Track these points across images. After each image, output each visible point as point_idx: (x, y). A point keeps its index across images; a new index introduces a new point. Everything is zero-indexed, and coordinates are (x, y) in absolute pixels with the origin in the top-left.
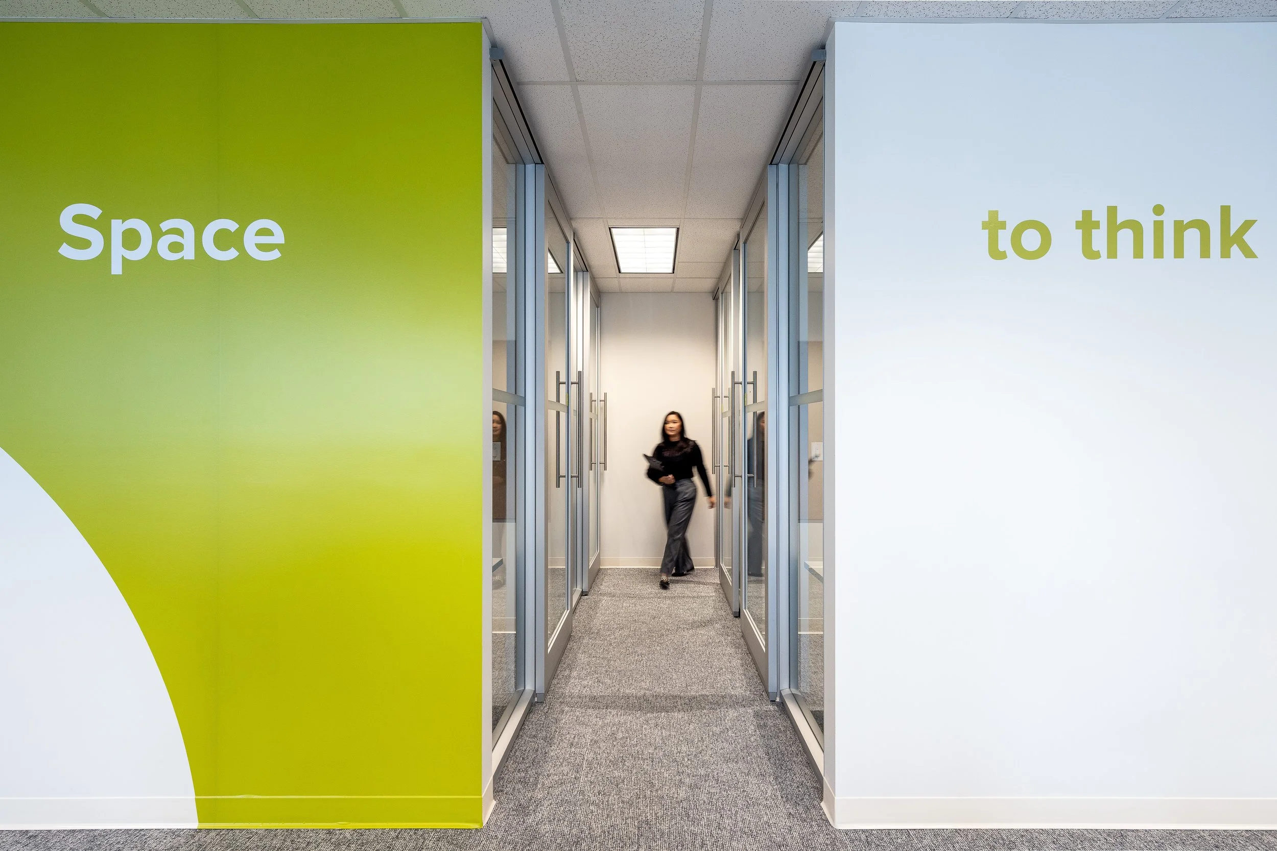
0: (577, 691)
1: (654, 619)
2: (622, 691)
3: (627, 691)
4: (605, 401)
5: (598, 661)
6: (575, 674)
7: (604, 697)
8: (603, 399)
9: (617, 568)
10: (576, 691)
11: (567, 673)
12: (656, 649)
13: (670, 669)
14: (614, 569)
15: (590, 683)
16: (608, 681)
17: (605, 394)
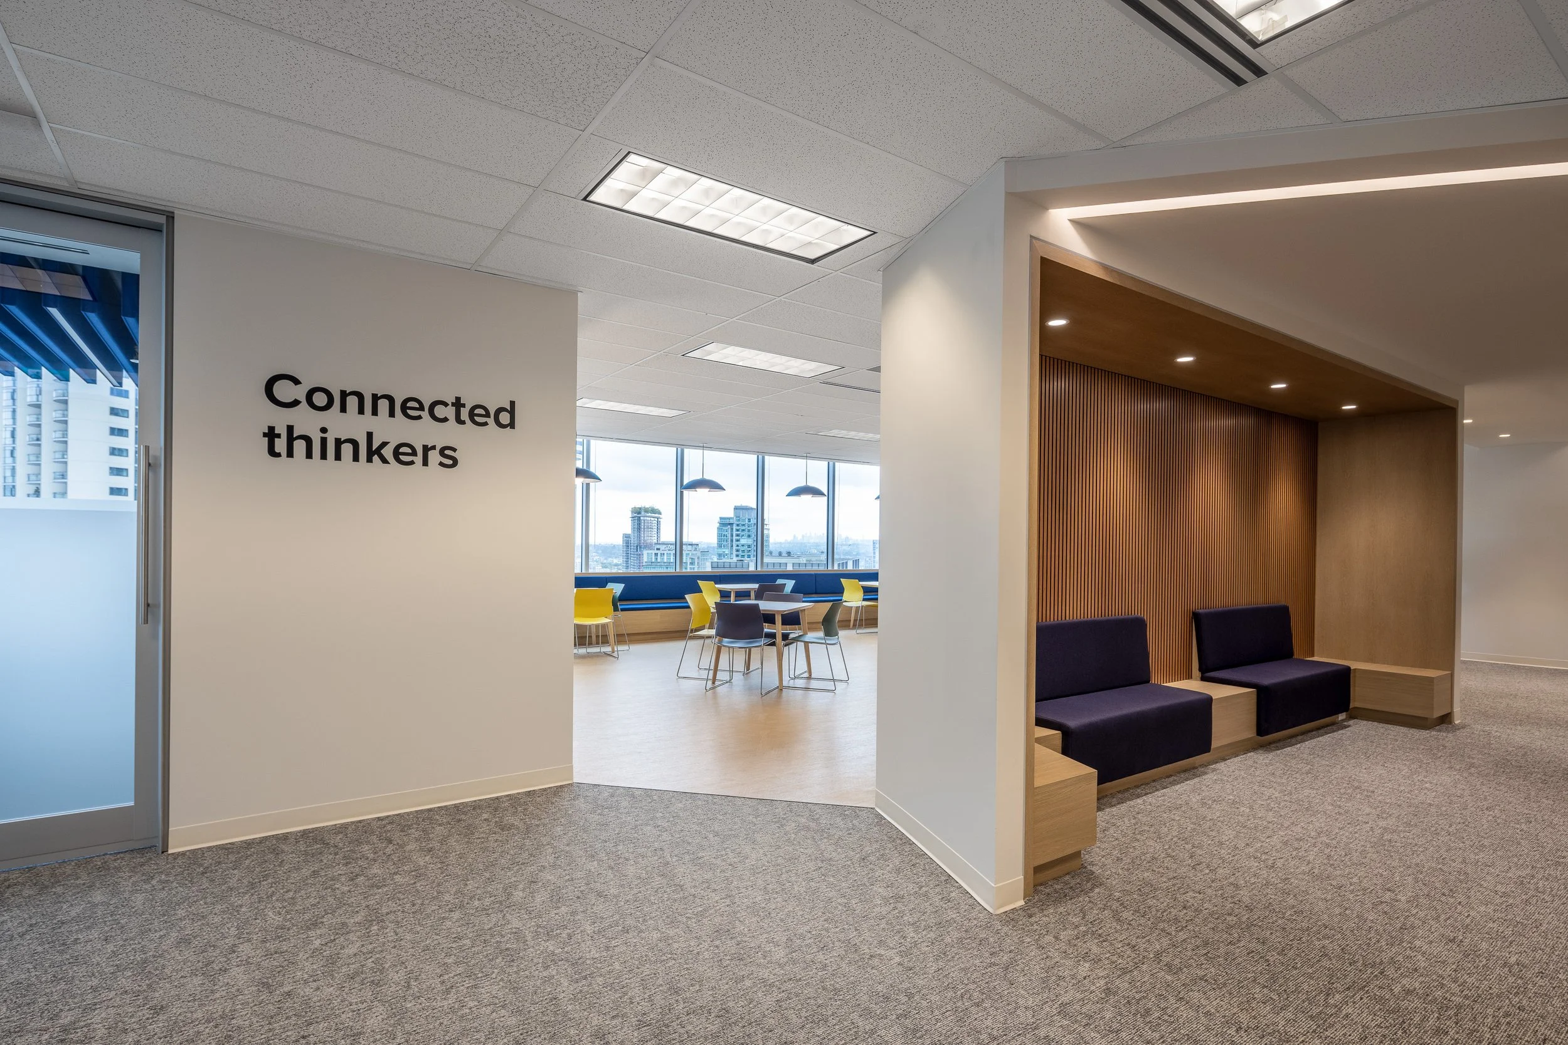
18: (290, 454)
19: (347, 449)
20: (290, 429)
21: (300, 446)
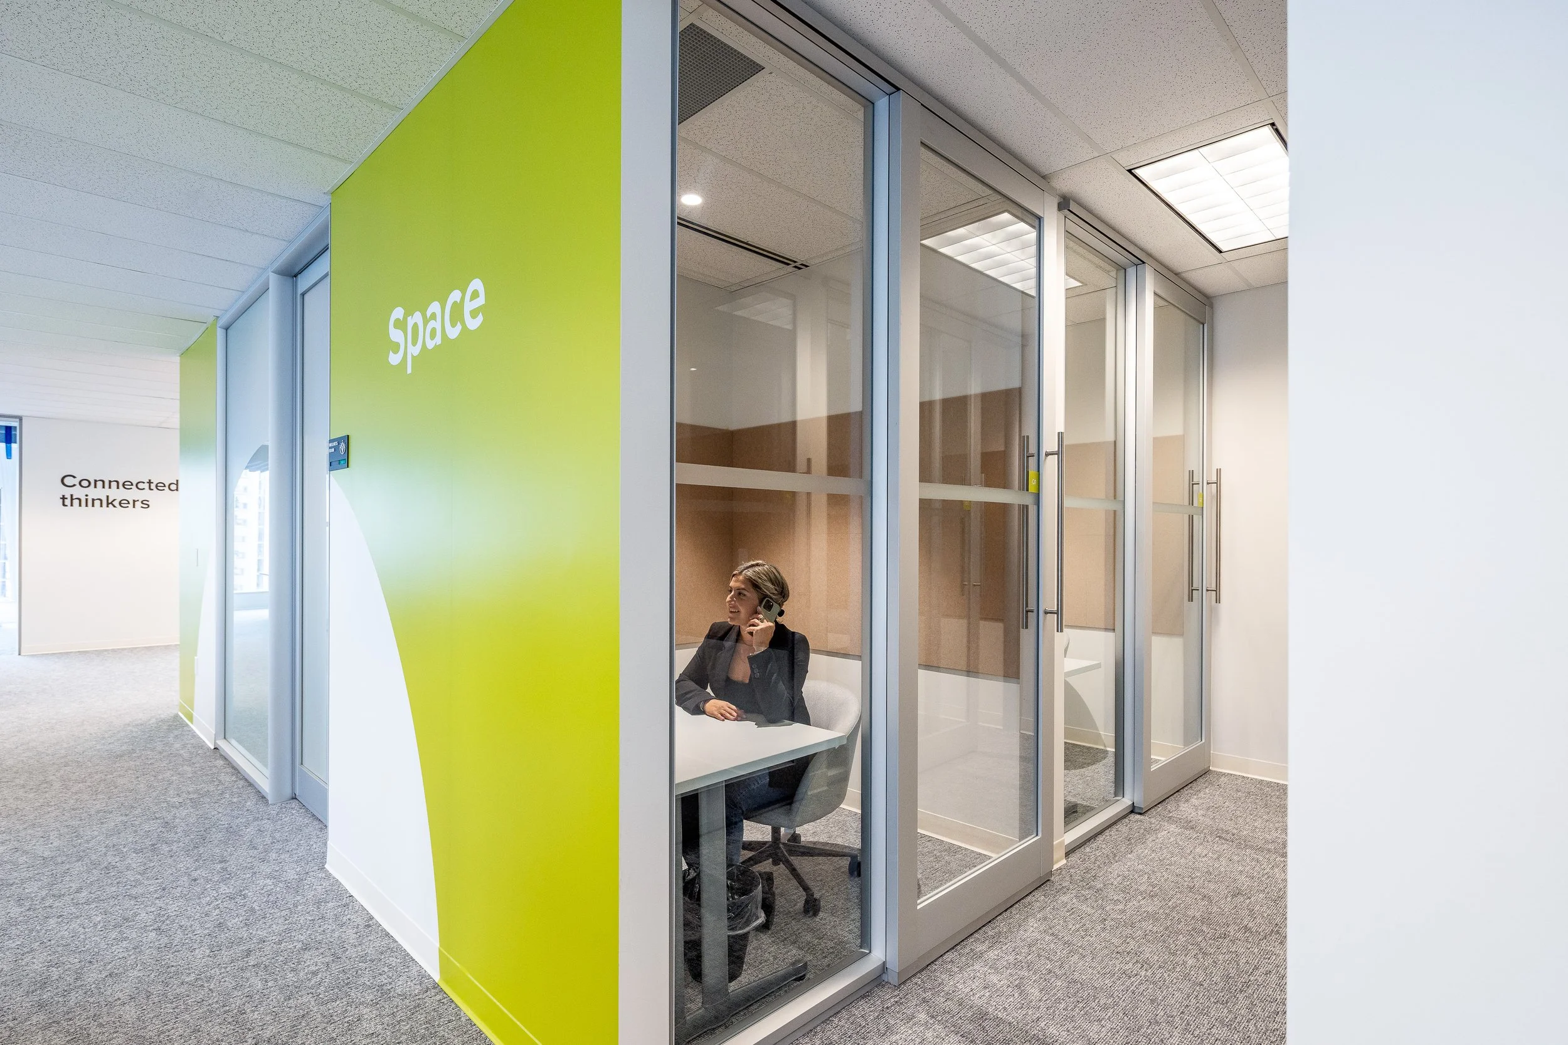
0: (968, 989)
1: (1234, 896)
2: (1043, 1025)
3: (1052, 1030)
4: (1218, 483)
5: (1052, 946)
6: (992, 955)
7: (999, 1021)
8: (1214, 479)
9: (1244, 777)
10: (963, 989)
11: (980, 948)
12: (1185, 963)
13: (1177, 1019)
14: (1237, 777)
15: (1002, 983)
16: (1034, 992)
17: (1219, 472)
18: (72, 505)
19: (97, 503)
20: (72, 496)
21: (76, 502)
